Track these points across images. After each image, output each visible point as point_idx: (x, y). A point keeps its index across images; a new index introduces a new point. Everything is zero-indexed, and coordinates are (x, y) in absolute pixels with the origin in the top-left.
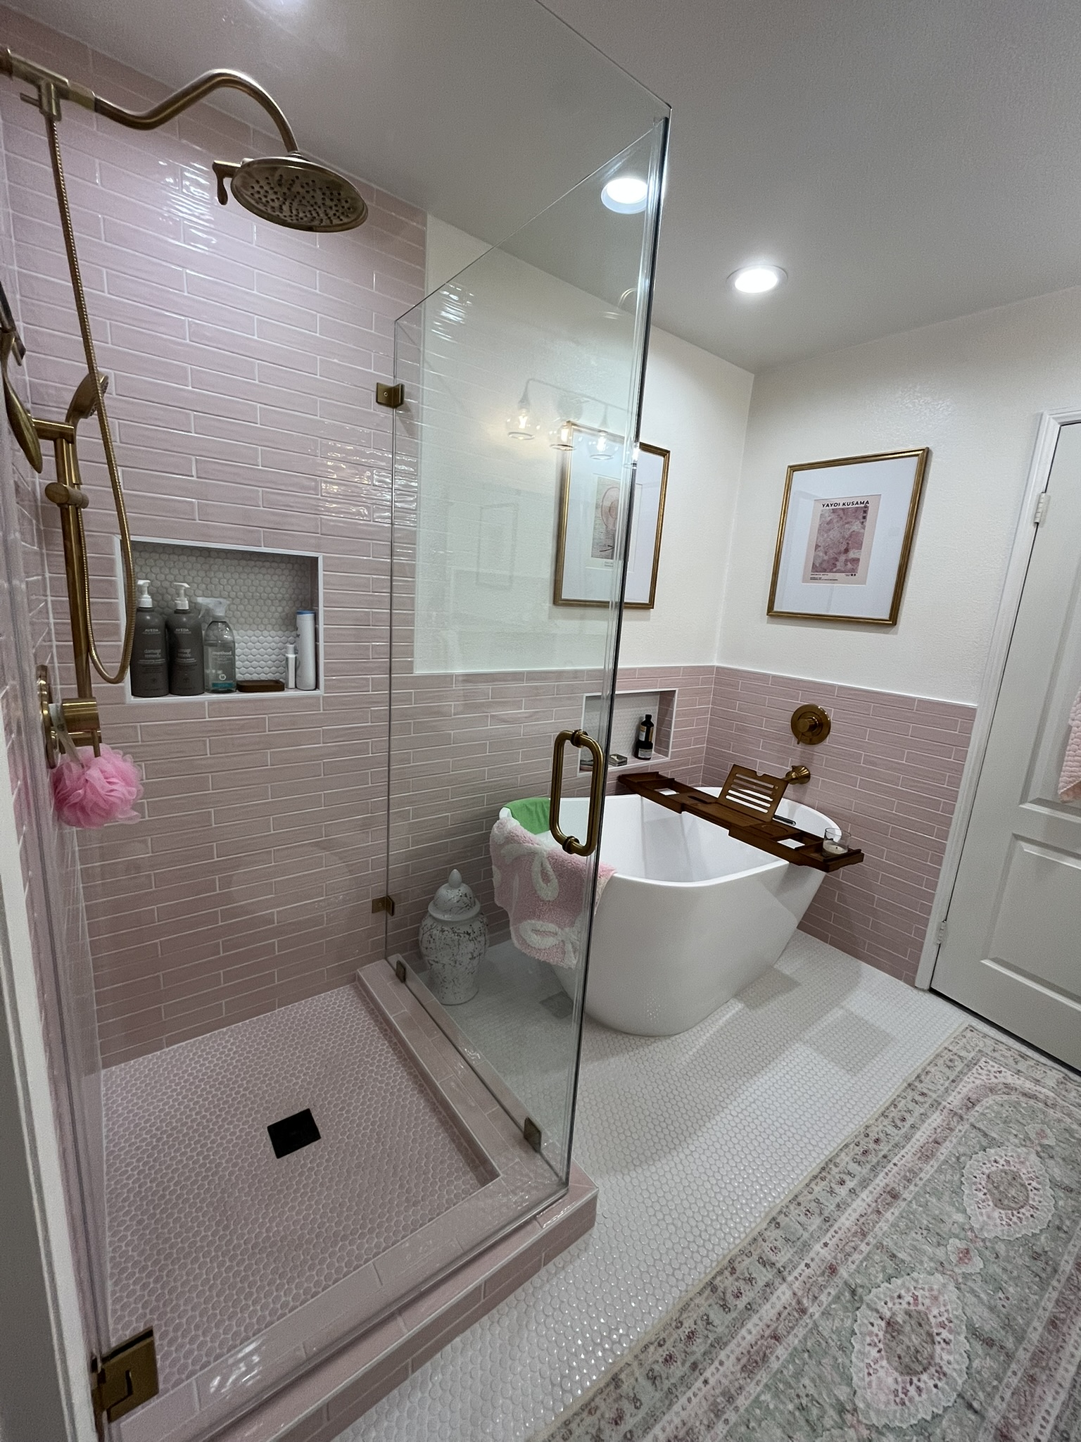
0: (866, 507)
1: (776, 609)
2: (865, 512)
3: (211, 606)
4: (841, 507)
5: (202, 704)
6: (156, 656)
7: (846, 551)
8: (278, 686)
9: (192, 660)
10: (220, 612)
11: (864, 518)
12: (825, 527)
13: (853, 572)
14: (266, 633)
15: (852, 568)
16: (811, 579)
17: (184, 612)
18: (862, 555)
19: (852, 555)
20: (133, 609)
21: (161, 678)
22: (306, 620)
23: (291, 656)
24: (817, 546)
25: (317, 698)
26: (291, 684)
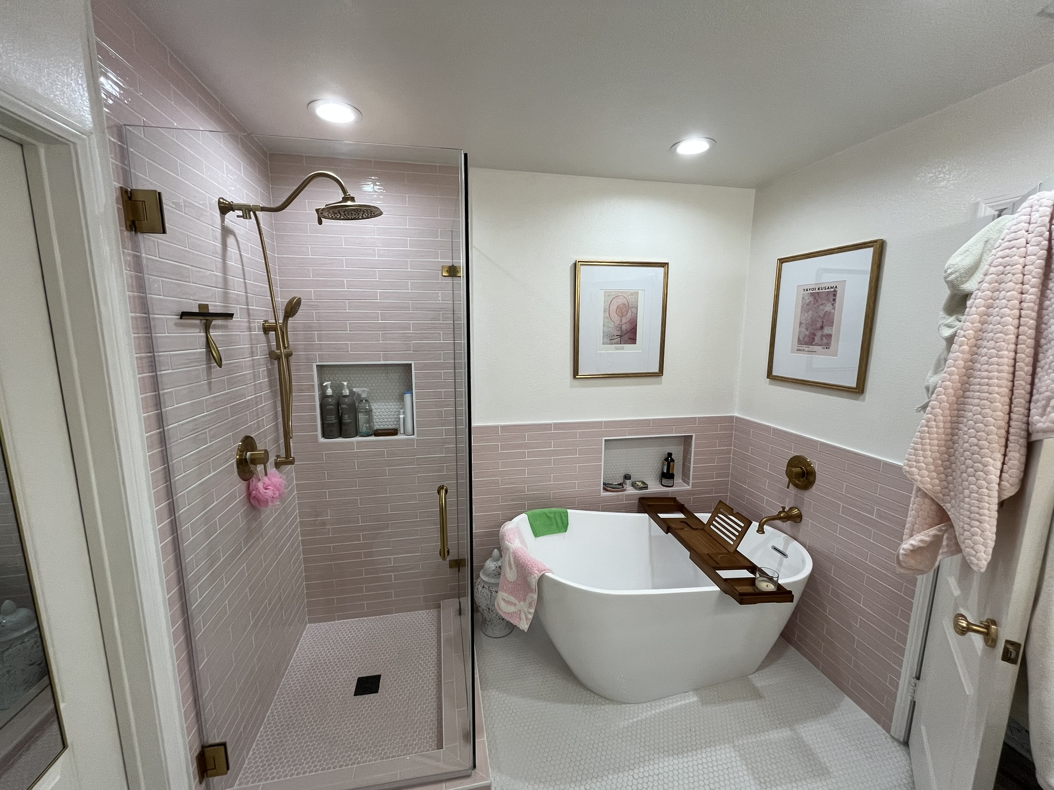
0: (835, 291)
1: (774, 374)
2: (835, 295)
3: (360, 393)
4: (817, 291)
5: (353, 443)
6: (332, 419)
7: (822, 328)
8: (394, 432)
9: (349, 421)
10: (364, 396)
11: (834, 300)
12: (806, 307)
13: (827, 346)
14: (391, 404)
15: (827, 342)
16: (798, 350)
17: (346, 396)
18: (833, 331)
19: (826, 331)
20: (323, 397)
21: (335, 429)
22: (407, 397)
23: (402, 416)
24: (801, 324)
25: (413, 440)
26: (402, 431)
